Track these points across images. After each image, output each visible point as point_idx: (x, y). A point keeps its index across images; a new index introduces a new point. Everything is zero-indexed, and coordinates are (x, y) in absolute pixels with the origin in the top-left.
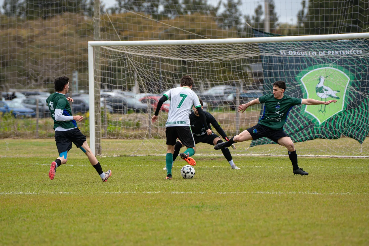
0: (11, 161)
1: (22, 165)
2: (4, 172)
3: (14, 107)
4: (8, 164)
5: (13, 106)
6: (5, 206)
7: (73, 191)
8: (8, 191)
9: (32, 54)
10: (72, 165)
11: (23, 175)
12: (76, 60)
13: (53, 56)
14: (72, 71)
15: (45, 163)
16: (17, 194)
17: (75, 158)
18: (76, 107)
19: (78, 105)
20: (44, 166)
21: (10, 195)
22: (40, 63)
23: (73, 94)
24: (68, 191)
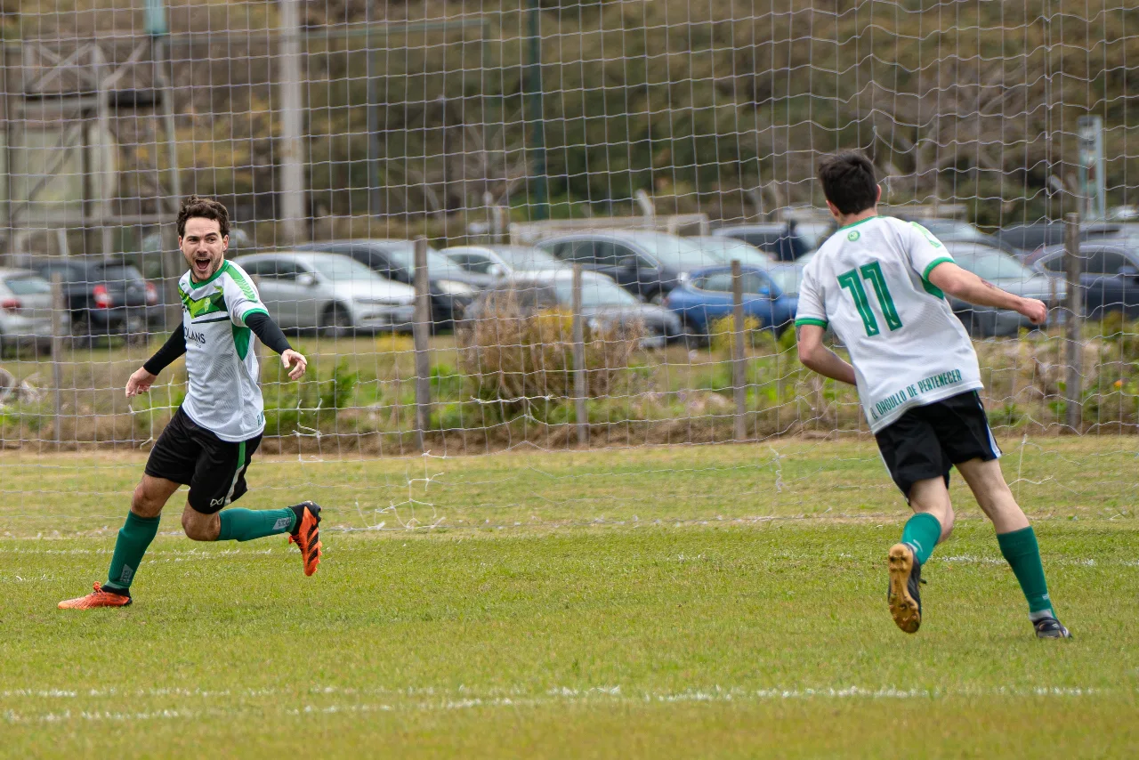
0: (804, 545)
1: (852, 561)
2: (773, 596)
4: (788, 558)
7: (1101, 682)
8: (794, 684)
9: (888, 43)
10: (1091, 562)
11: (859, 608)
12: (1095, 64)
13: (986, 47)
14: (1078, 115)
15: (962, 551)
16: (836, 698)
17: (1101, 525)
18: (1099, 285)
19: (1106, 278)
20: (956, 568)
21: (803, 703)
22: (921, 82)
23: (1084, 227)
24: (1074, 685)
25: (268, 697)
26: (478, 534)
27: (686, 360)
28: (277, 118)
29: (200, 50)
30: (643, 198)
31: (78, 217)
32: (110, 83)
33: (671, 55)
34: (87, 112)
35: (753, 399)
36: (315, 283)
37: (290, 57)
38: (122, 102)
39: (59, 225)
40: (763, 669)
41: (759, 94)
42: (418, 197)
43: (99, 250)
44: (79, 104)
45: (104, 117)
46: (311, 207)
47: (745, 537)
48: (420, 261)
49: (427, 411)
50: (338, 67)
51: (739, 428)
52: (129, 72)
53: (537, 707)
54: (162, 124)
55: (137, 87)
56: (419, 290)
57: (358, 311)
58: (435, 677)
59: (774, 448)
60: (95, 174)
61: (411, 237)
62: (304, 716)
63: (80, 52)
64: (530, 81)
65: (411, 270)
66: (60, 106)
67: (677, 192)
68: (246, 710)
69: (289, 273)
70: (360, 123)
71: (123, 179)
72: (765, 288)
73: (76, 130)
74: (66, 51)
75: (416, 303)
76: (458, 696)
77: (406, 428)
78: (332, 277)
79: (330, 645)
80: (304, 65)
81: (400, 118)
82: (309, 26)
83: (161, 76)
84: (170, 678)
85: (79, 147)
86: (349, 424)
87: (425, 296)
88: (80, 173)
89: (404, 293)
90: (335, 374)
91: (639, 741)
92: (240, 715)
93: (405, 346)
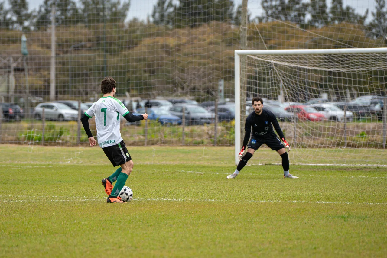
0: (158, 168)
1: (168, 172)
2: (151, 179)
3: (162, 114)
4: (154, 171)
5: (159, 113)
6: (152, 212)
7: (219, 199)
8: (155, 197)
9: (179, 62)
10: (218, 173)
11: (169, 182)
12: (222, 68)
13: (200, 64)
14: (218, 80)
15: (191, 170)
16: (163, 201)
17: (220, 165)
18: (221, 115)
19: (223, 113)
20: (190, 174)
21: (157, 201)
22: (186, 71)
23: (219, 102)
24: (213, 199)
25: (43, 198)
26: (89, 164)
27: (135, 128)
28: (49, 74)
29: (34, 59)
30: (127, 94)
31: (5, 94)
32: (14, 65)
33: (134, 64)
34: (9, 72)
35: (149, 137)
36: (57, 110)
37: (53, 61)
38: (17, 70)
39: (2, 95)
40: (148, 194)
41: (152, 72)
42: (79, 92)
43: (10, 101)
44: (8, 70)
45: (13, 73)
46: (57, 93)
47: (146, 166)
48: (79, 106)
49: (79, 138)
50: (64, 64)
51: (146, 143)
52: (19, 63)
53: (100, 201)
54: (24, 75)
55: (20, 67)
56: (79, 112)
57: (66, 116)
58: (79, 194)
59: (154, 148)
60: (10, 85)
61: (78, 100)
62: (51, 202)
63: (7, 59)
64: (103, 69)
65: (77, 107)
66: (3, 70)
67: (134, 92)
68: (38, 200)
69: (51, 107)
70: (68, 76)
71: (16, 86)
72: (152, 113)
73: (6, 76)
74: (4, 58)
75: (78, 115)
76: (84, 199)
77: (75, 141)
78: (61, 108)
79: (57, 187)
80: (56, 63)
81: (75, 75)
82: (57, 54)
83: (25, 64)
84: (22, 193)
85: (7, 79)
86: (63, 140)
87: (80, 113)
88: (6, 84)
89: (75, 112)
90: (61, 129)
91: (122, 209)
92: (37, 202)
93: (75, 124)
